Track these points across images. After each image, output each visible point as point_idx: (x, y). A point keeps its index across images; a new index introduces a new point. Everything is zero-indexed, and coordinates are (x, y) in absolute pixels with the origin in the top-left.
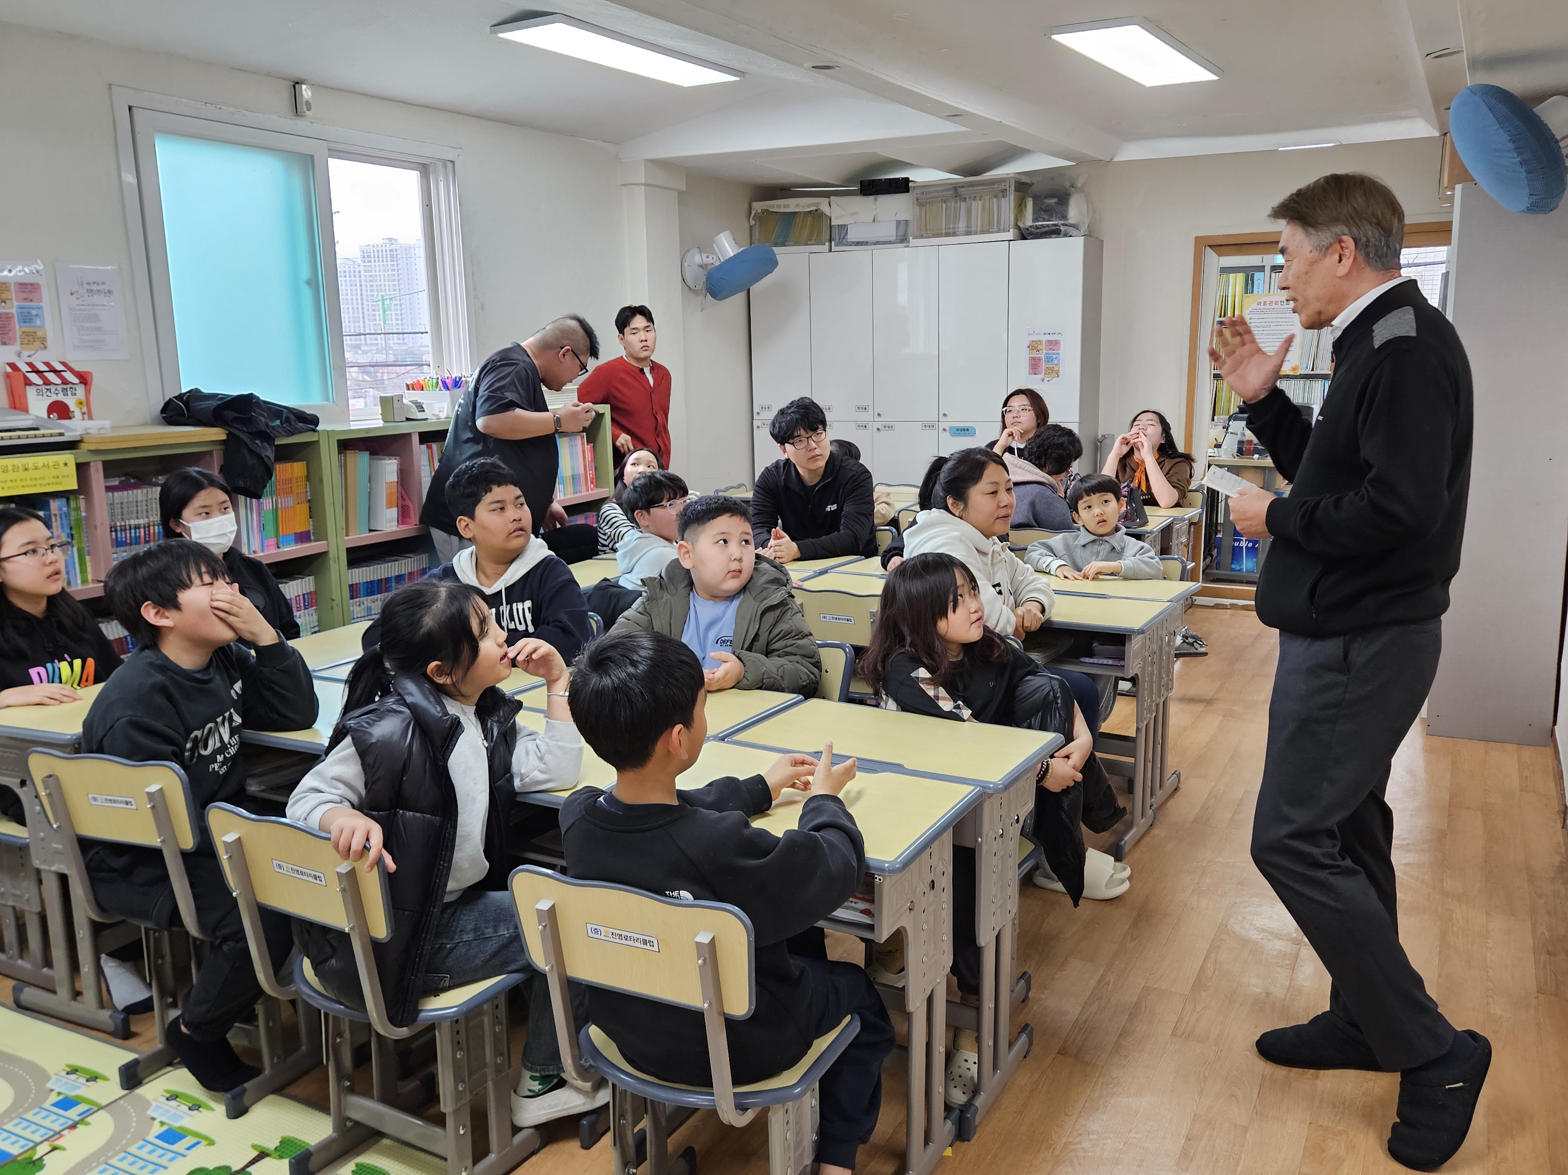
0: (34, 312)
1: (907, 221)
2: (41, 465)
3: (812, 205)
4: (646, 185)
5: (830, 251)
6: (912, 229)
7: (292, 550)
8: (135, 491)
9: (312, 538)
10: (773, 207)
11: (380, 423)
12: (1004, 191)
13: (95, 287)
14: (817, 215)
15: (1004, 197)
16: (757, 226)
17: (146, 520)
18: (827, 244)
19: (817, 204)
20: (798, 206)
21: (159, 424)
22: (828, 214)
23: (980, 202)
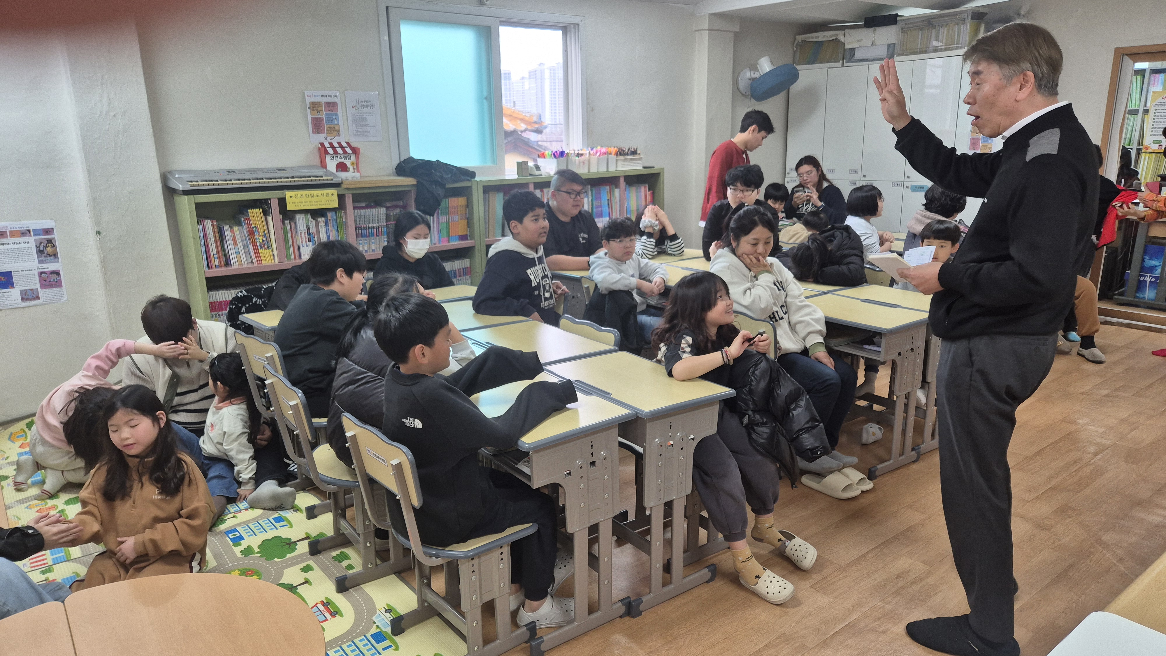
0: (334, 117)
1: (894, 44)
2: (320, 195)
3: (833, 35)
4: (709, 30)
5: (843, 66)
6: (897, 49)
7: (456, 244)
8: (372, 210)
9: (469, 238)
10: (808, 38)
11: (516, 177)
12: (964, 20)
13: (365, 104)
14: (836, 42)
15: (963, 24)
16: (798, 51)
17: (377, 225)
18: (841, 61)
19: (837, 35)
20: (824, 37)
21: (393, 175)
22: (843, 41)
23: (946, 29)
